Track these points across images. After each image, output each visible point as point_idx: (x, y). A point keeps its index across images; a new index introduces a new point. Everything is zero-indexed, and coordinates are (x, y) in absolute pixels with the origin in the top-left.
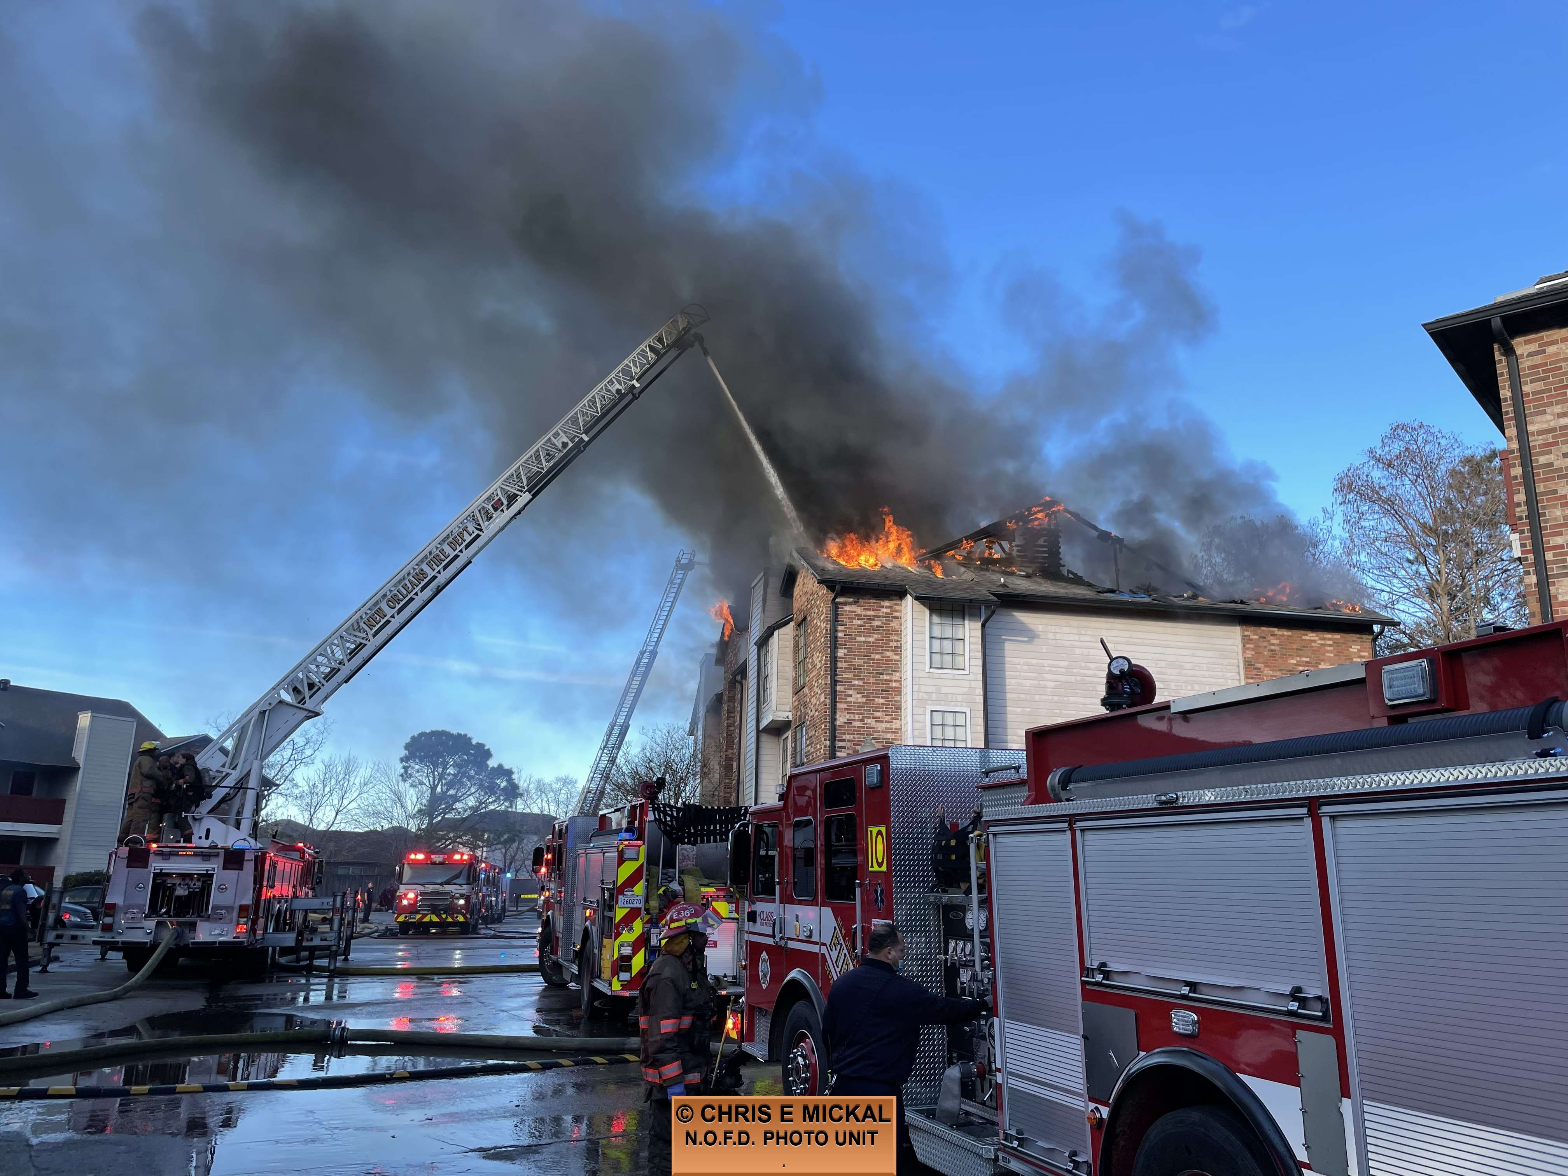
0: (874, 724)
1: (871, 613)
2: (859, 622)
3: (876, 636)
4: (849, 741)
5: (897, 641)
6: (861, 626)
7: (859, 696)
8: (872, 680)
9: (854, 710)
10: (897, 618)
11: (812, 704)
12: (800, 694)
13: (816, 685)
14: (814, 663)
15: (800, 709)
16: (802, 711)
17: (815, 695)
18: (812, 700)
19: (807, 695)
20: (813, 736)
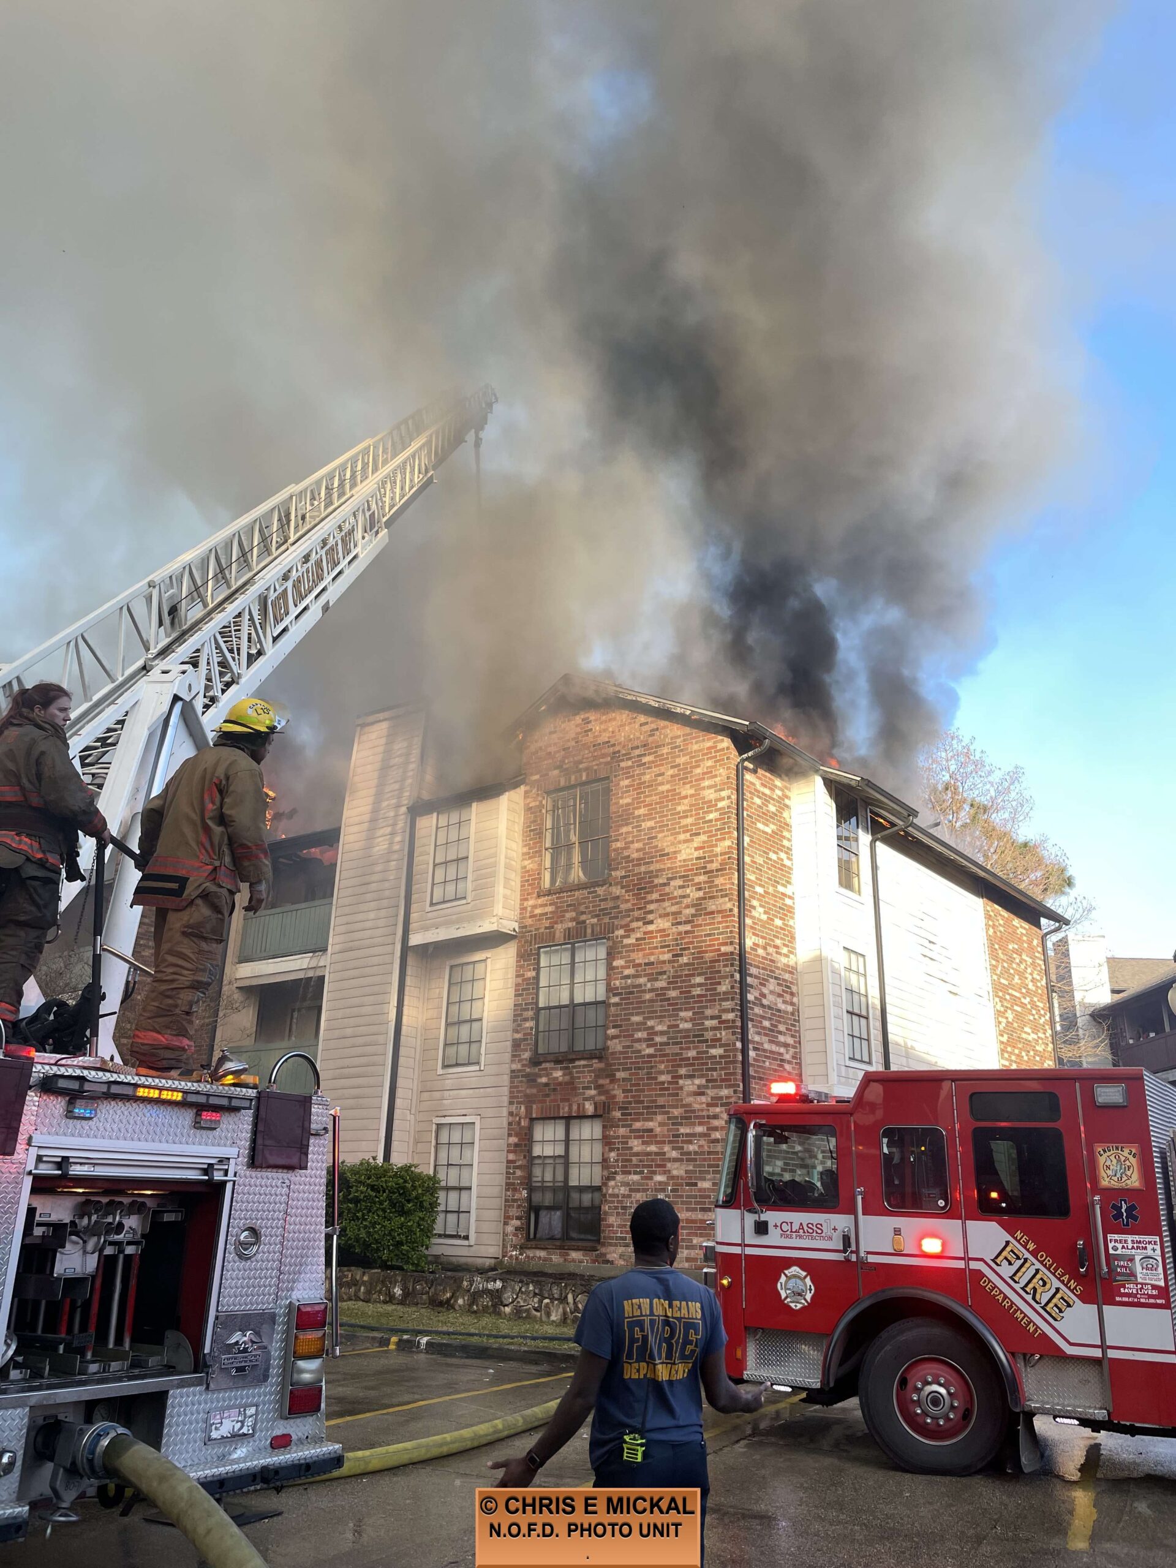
0: (775, 956)
1: (767, 791)
2: (758, 801)
3: (773, 827)
4: (756, 977)
5: (789, 840)
6: (759, 807)
7: (761, 910)
8: (771, 890)
9: (759, 930)
10: (787, 806)
11: (651, 912)
12: (574, 895)
13: (672, 883)
14: (664, 850)
15: (572, 920)
16: (588, 922)
17: (669, 899)
18: (651, 907)
19: (618, 898)
20: (664, 962)
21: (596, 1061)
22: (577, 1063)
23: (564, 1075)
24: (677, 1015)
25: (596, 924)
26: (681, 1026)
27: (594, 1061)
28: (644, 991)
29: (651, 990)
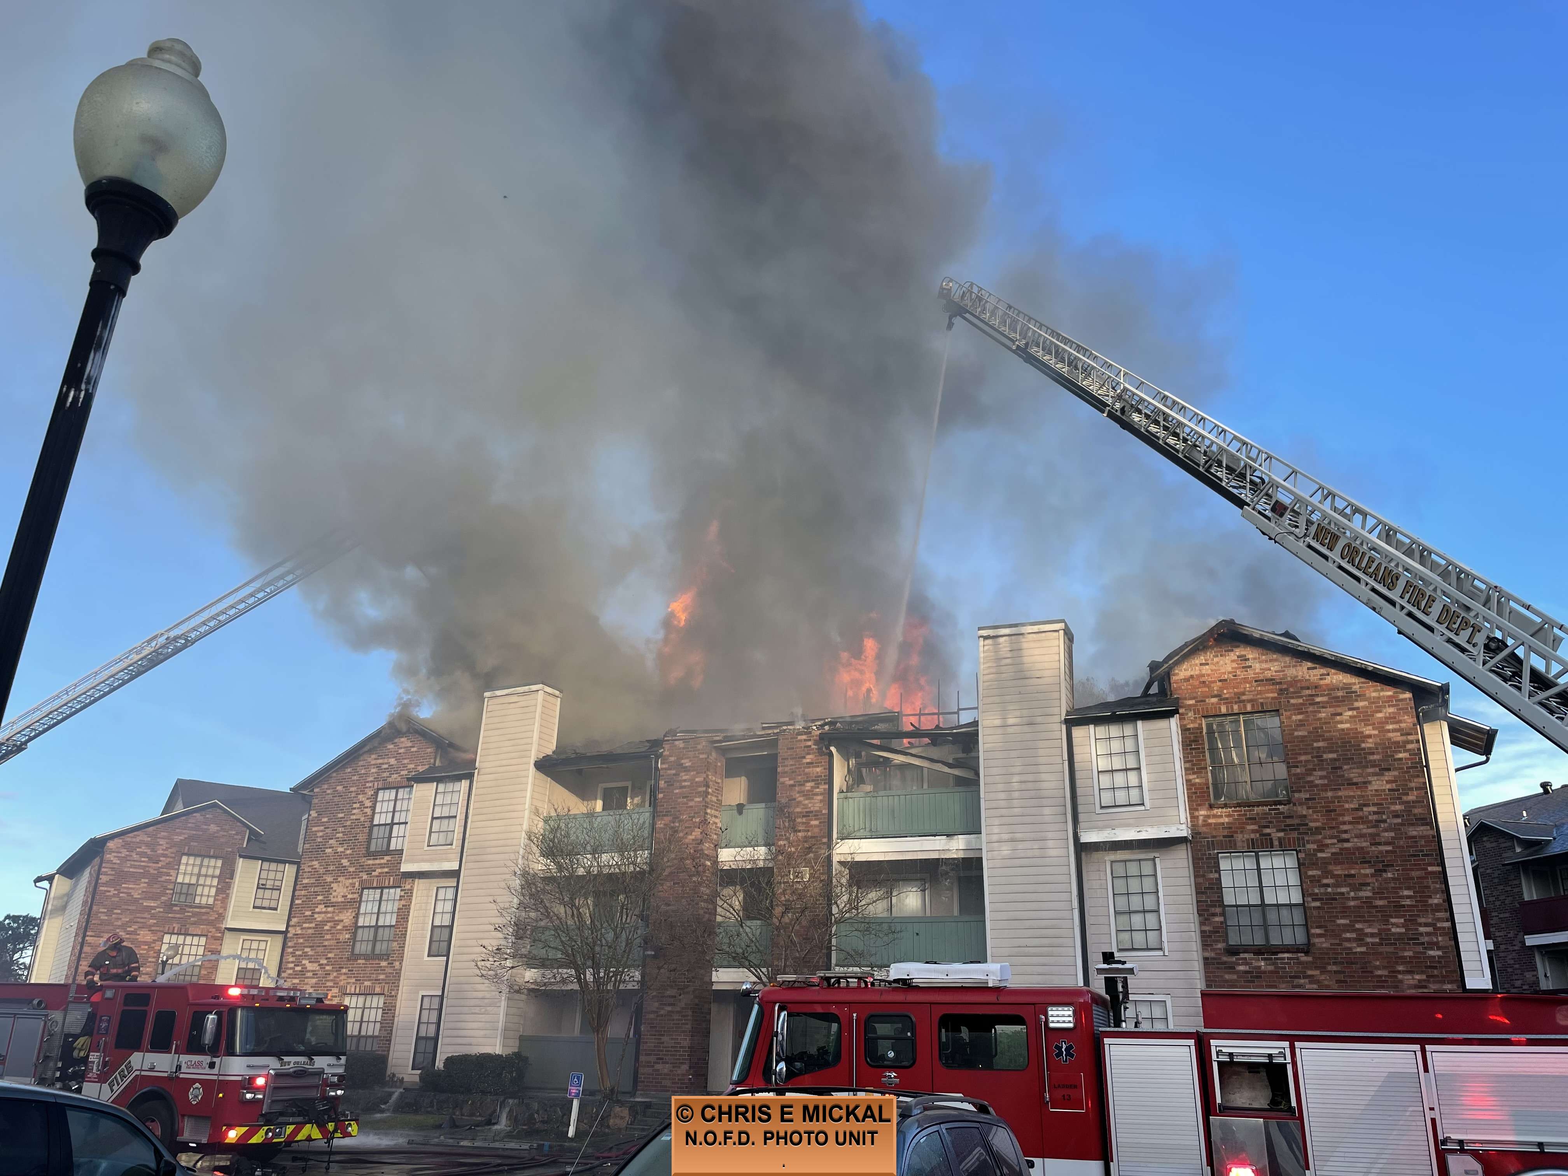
11: (1346, 832)
12: (1254, 810)
13: (1365, 809)
14: (1351, 779)
15: (1253, 831)
16: (1273, 835)
17: (1363, 823)
18: (1345, 827)
19: (1305, 816)
20: (1366, 875)
21: (1303, 955)
22: (1280, 955)
23: (1266, 965)
24: (1388, 921)
25: (1284, 838)
26: (1393, 930)
27: (1299, 955)
28: (1348, 899)
29: (1354, 899)
